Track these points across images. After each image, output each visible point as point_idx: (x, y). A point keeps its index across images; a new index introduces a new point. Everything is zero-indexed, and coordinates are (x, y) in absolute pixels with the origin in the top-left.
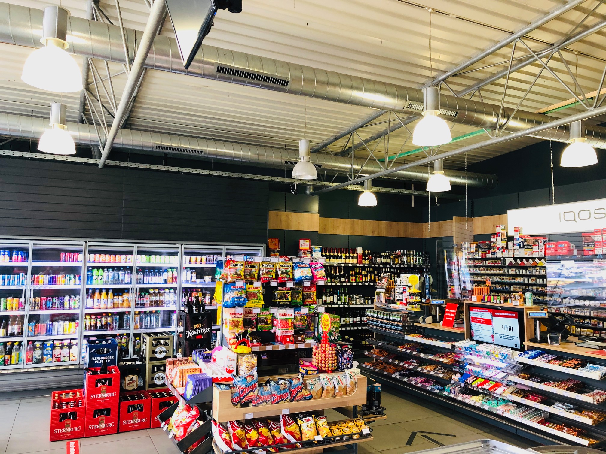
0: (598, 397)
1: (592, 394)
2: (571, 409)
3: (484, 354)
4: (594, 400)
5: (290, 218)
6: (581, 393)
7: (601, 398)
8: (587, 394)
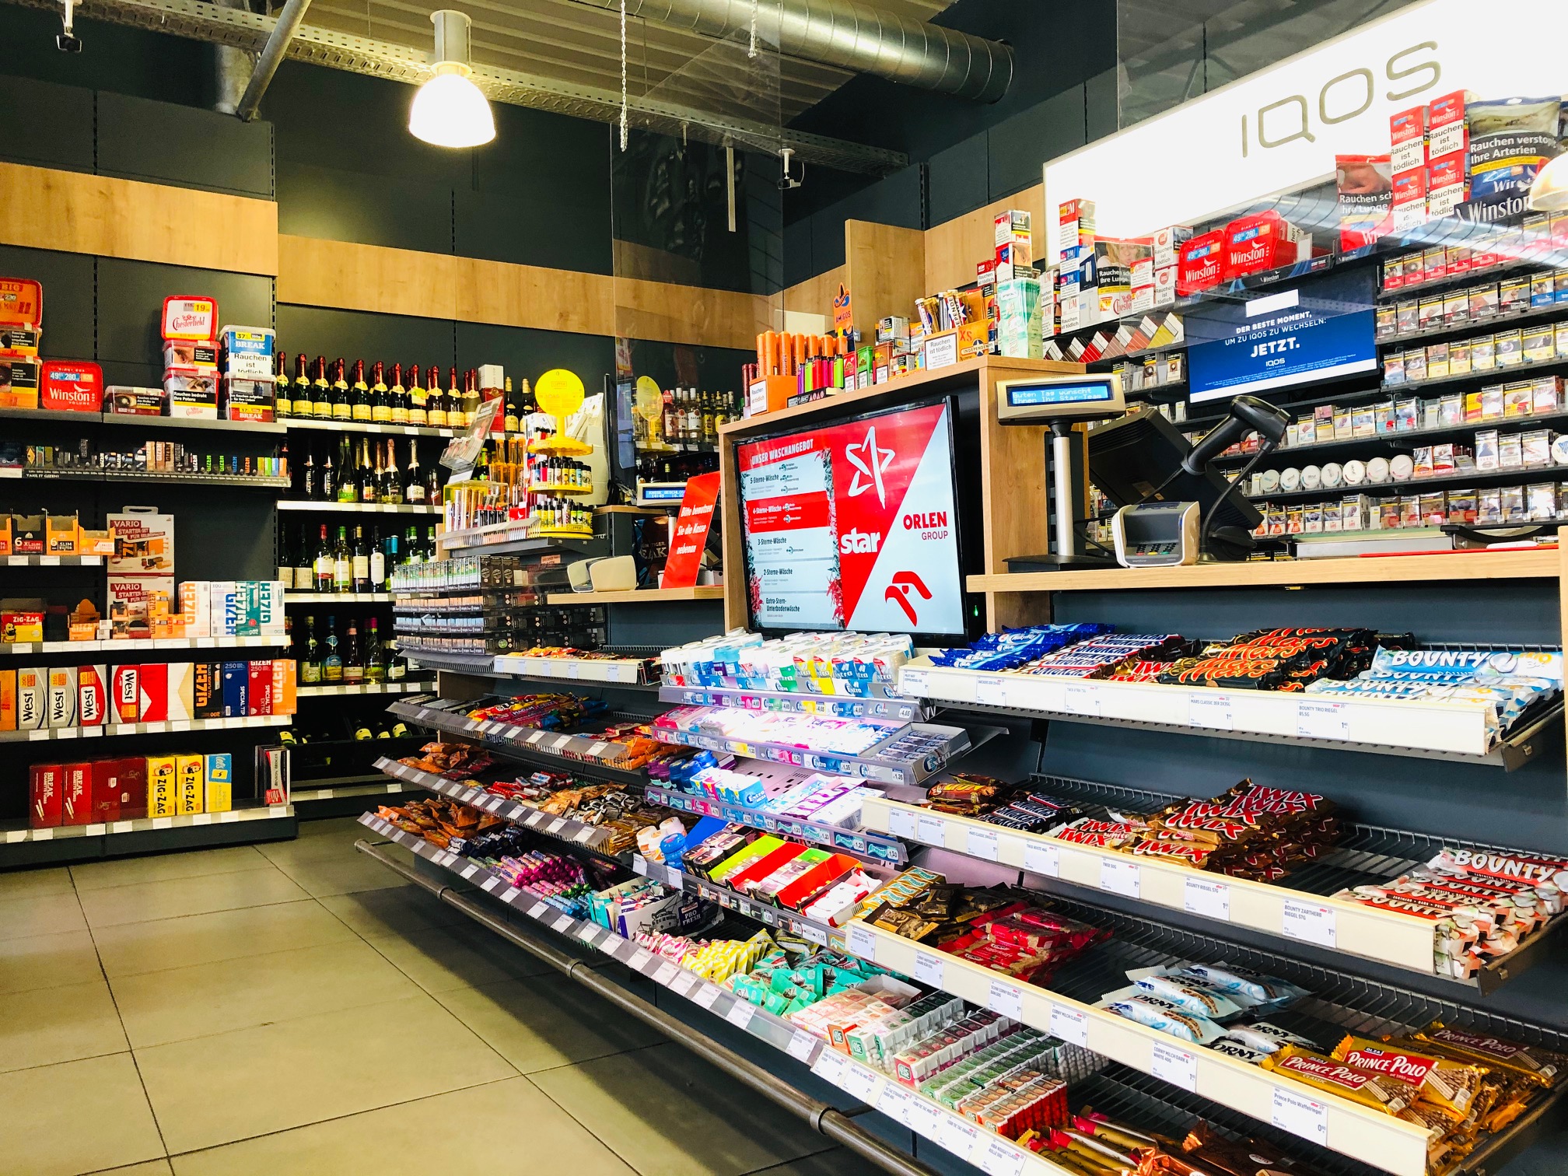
0: (1472, 916)
1: (1412, 885)
2: (1247, 1018)
3: (770, 686)
4: (1446, 945)
5: (120, 203)
6: (1326, 890)
7: (1500, 919)
8: (1376, 893)
